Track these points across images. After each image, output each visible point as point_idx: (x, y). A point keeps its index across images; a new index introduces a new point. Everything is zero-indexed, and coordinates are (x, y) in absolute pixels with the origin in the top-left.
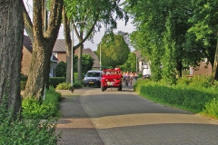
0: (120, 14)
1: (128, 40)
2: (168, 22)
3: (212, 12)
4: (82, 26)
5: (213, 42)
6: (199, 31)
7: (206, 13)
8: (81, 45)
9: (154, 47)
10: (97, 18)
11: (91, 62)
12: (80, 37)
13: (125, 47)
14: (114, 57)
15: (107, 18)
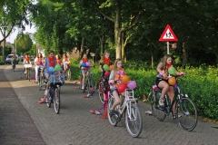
0: (27, 22)
1: (32, 37)
2: (55, 27)
3: (80, 21)
4: (5, 29)
5: (80, 38)
6: (72, 32)
7: (76, 22)
8: (4, 40)
9: (46, 41)
10: (14, 25)
11: (10, 49)
12: (4, 35)
13: (30, 41)
14: (24, 47)
15: (20, 24)
